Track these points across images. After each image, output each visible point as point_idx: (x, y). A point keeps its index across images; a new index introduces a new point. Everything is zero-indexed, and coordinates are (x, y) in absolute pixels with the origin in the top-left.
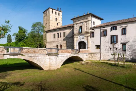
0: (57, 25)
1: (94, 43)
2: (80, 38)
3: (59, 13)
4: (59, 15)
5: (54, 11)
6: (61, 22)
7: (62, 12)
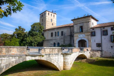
0: (53, 25)
1: (95, 41)
2: (80, 37)
3: (54, 15)
4: (54, 17)
5: (50, 13)
6: (56, 23)
7: (56, 14)
